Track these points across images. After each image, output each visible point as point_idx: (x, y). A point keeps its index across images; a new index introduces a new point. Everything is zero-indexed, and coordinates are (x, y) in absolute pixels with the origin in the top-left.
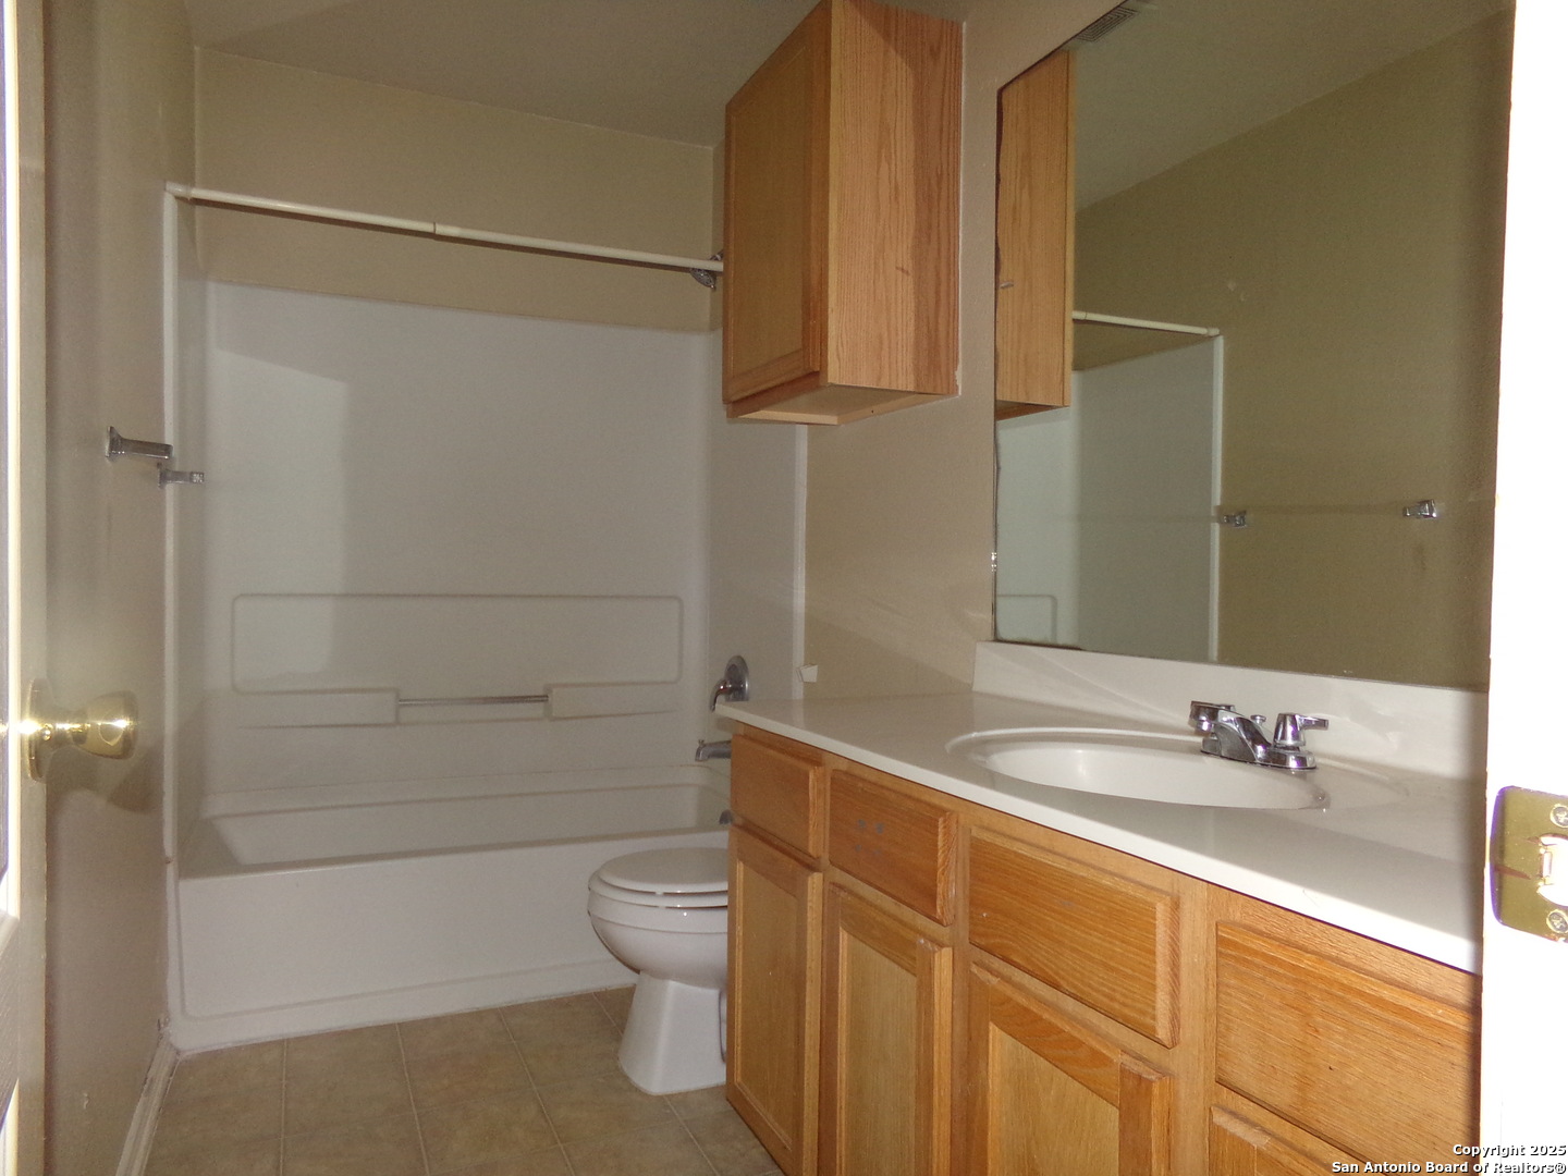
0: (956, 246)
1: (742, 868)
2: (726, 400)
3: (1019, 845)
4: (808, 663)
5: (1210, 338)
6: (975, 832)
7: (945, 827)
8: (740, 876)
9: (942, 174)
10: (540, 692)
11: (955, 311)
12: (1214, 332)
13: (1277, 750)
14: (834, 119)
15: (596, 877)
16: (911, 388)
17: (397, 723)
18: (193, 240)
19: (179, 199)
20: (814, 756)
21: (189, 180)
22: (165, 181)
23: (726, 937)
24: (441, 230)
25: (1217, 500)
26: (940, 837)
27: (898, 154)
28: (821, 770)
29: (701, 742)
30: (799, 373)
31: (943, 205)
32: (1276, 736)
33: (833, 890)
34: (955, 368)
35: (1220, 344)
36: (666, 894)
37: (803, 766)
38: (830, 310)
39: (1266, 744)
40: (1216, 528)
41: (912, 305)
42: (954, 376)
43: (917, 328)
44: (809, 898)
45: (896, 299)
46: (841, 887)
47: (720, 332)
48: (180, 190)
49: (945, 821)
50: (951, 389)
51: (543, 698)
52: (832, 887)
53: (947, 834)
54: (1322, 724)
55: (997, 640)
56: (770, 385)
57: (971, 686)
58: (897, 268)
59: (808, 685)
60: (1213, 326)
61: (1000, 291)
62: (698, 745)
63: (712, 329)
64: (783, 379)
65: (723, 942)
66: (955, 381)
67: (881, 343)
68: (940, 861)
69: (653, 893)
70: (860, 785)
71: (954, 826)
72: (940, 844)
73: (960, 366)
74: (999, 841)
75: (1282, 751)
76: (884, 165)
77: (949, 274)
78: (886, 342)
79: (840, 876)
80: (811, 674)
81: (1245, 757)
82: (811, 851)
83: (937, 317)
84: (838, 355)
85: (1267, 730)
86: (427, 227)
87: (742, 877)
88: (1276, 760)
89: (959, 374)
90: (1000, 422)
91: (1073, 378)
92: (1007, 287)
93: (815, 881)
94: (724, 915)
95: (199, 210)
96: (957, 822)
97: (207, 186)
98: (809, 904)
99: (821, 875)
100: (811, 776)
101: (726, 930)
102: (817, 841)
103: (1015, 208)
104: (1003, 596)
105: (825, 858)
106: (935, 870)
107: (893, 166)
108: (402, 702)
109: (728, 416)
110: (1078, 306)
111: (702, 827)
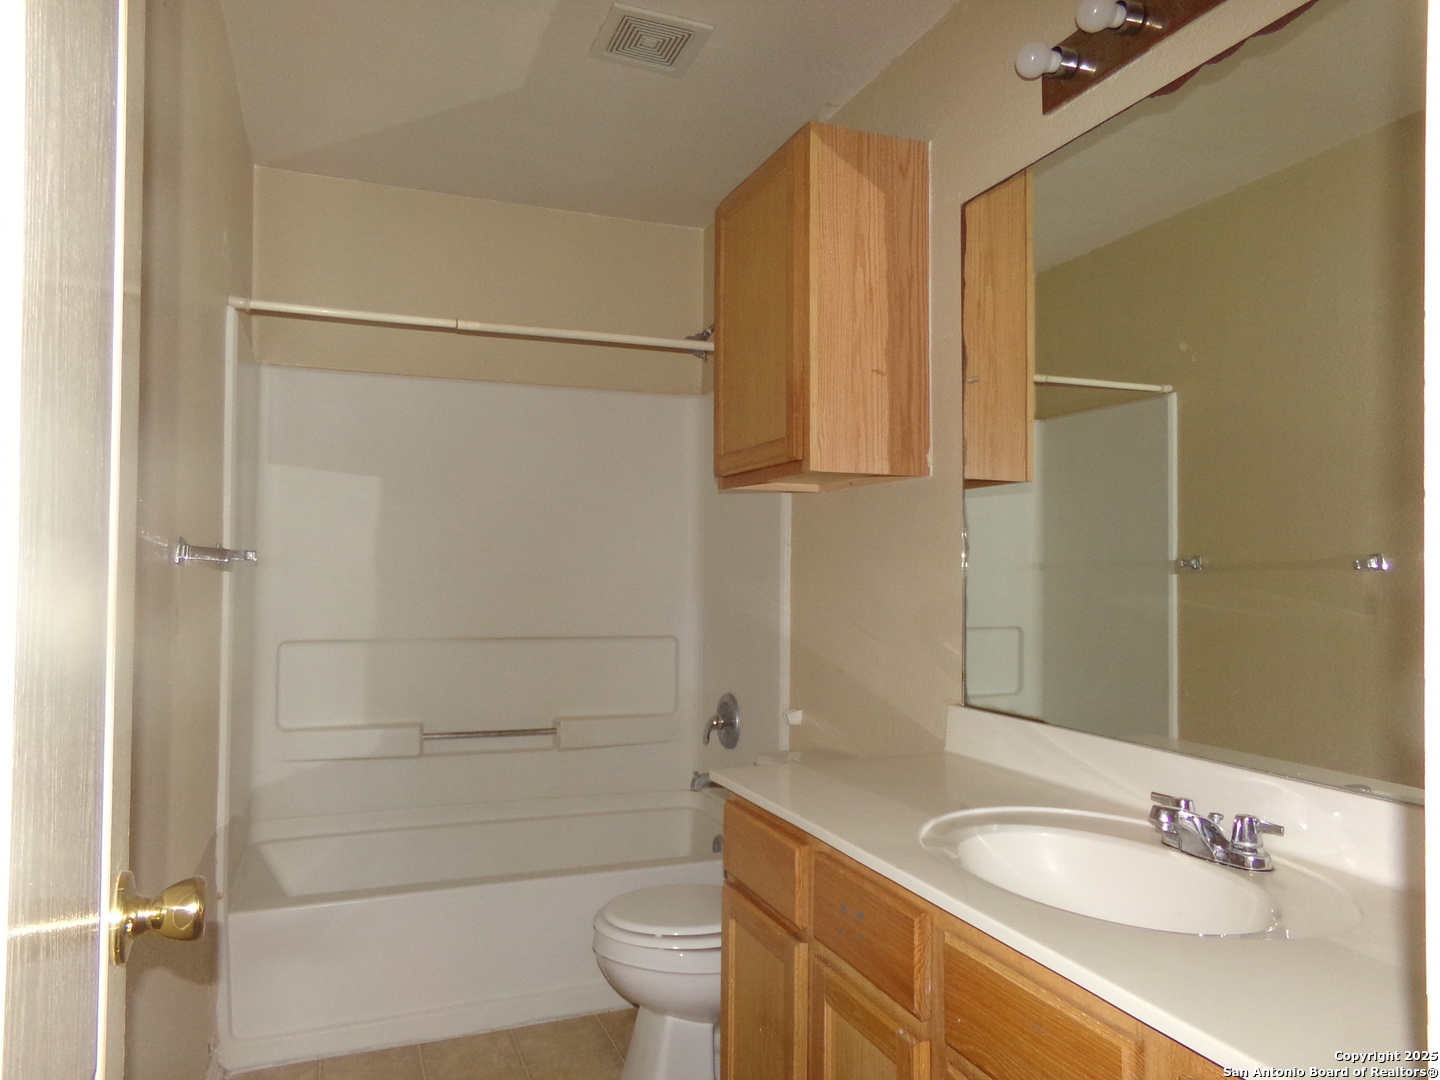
0: (926, 341)
1: (734, 924)
2: (717, 474)
3: (991, 960)
4: (794, 707)
5: (1163, 395)
6: (948, 939)
7: (920, 928)
8: (732, 931)
9: (912, 277)
10: (550, 726)
11: (926, 399)
12: (1168, 388)
13: (1235, 851)
14: (814, 232)
15: (600, 914)
16: (886, 471)
17: (421, 754)
18: (250, 337)
19: (240, 310)
20: (800, 837)
21: (246, 294)
22: (228, 296)
23: (719, 978)
24: (463, 325)
25: (1174, 554)
26: (916, 936)
27: (872, 258)
28: (806, 848)
29: (696, 773)
30: (783, 460)
31: (914, 305)
32: (1233, 838)
33: (817, 966)
34: (927, 451)
35: (1173, 399)
36: (665, 937)
37: (790, 843)
38: (811, 405)
39: (1223, 842)
40: (1174, 579)
41: (887, 397)
42: (926, 459)
43: (892, 417)
44: (796, 967)
45: (872, 392)
46: (825, 961)
47: (711, 396)
48: (241, 302)
49: (920, 922)
50: (923, 471)
51: (552, 731)
52: (817, 962)
53: (922, 933)
54: (1277, 830)
55: (967, 705)
56: (758, 466)
57: (942, 743)
58: (873, 371)
59: (794, 728)
60: (1166, 383)
61: (967, 386)
62: (692, 776)
63: (704, 393)
64: (771, 463)
65: (717, 982)
66: (926, 462)
67: (859, 431)
68: (916, 959)
69: (653, 936)
70: (842, 872)
71: (929, 926)
72: (916, 942)
73: (931, 450)
74: (972, 954)
75: (1240, 853)
76: (859, 269)
77: (920, 366)
78: (863, 432)
79: (823, 950)
80: (797, 717)
81: (1205, 856)
82: (797, 922)
83: (909, 403)
84: (819, 446)
85: (1225, 830)
86: (451, 324)
87: (734, 933)
88: (1235, 861)
89: (930, 457)
90: (968, 491)
91: (1035, 428)
92: (974, 382)
93: (801, 951)
94: (718, 955)
95: (255, 319)
96: (932, 923)
97: (263, 298)
98: (796, 972)
99: (806, 945)
100: (797, 854)
101: (720, 971)
102: (802, 915)
103: (979, 304)
104: (975, 628)
105: (810, 929)
106: (913, 968)
107: (867, 270)
108: (426, 736)
109: (719, 487)
110: (1039, 371)
111: (696, 856)
